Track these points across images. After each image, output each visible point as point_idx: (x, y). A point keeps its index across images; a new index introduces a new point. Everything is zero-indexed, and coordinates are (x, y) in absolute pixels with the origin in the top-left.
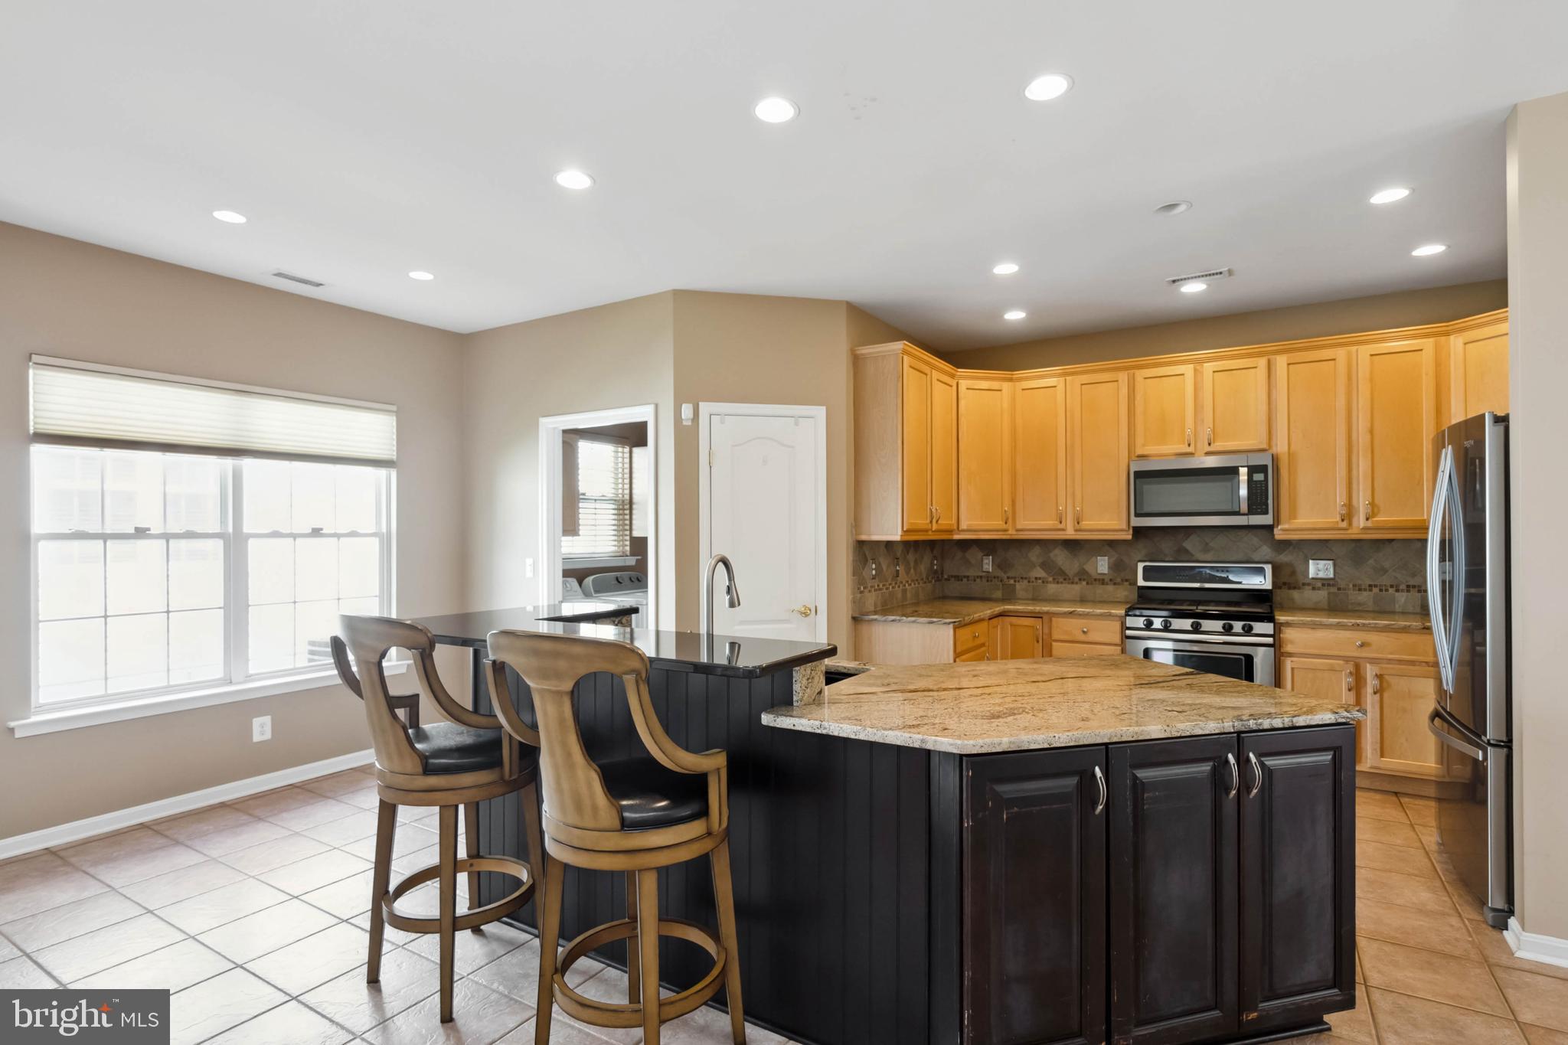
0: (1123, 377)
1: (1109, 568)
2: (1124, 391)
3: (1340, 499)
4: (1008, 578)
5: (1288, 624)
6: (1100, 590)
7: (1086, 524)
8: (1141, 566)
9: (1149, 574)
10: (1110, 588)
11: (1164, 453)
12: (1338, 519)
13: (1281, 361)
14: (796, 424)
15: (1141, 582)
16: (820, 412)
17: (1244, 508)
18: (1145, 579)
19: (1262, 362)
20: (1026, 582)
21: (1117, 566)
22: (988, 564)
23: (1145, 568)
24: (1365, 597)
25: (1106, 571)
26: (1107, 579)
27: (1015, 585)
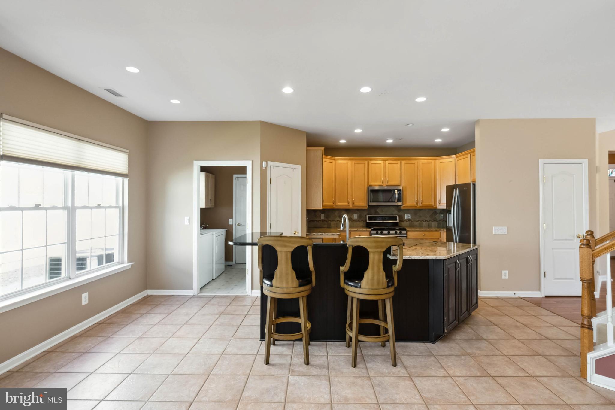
0: (366, 162)
1: (358, 217)
2: (366, 166)
3: (416, 199)
4: (329, 221)
5: (409, 231)
6: (355, 223)
7: (356, 204)
8: (367, 216)
9: (370, 219)
10: (358, 223)
11: (376, 185)
12: (415, 204)
13: (403, 162)
14: (293, 171)
15: (368, 221)
16: (300, 166)
17: (396, 200)
18: (369, 220)
19: (399, 162)
20: (334, 222)
21: (360, 217)
22: (322, 217)
23: (369, 217)
24: (417, 223)
25: (357, 218)
26: (357, 220)
27: (331, 223)
